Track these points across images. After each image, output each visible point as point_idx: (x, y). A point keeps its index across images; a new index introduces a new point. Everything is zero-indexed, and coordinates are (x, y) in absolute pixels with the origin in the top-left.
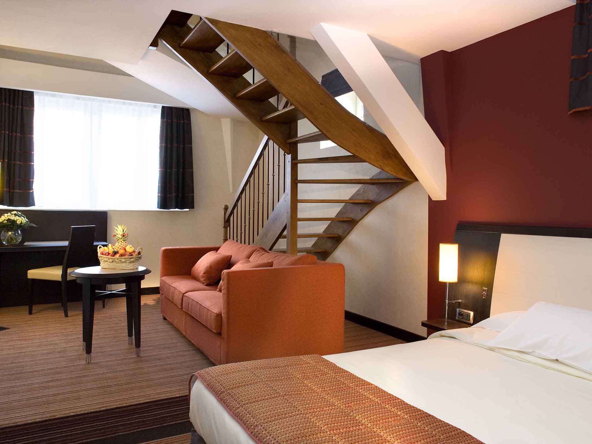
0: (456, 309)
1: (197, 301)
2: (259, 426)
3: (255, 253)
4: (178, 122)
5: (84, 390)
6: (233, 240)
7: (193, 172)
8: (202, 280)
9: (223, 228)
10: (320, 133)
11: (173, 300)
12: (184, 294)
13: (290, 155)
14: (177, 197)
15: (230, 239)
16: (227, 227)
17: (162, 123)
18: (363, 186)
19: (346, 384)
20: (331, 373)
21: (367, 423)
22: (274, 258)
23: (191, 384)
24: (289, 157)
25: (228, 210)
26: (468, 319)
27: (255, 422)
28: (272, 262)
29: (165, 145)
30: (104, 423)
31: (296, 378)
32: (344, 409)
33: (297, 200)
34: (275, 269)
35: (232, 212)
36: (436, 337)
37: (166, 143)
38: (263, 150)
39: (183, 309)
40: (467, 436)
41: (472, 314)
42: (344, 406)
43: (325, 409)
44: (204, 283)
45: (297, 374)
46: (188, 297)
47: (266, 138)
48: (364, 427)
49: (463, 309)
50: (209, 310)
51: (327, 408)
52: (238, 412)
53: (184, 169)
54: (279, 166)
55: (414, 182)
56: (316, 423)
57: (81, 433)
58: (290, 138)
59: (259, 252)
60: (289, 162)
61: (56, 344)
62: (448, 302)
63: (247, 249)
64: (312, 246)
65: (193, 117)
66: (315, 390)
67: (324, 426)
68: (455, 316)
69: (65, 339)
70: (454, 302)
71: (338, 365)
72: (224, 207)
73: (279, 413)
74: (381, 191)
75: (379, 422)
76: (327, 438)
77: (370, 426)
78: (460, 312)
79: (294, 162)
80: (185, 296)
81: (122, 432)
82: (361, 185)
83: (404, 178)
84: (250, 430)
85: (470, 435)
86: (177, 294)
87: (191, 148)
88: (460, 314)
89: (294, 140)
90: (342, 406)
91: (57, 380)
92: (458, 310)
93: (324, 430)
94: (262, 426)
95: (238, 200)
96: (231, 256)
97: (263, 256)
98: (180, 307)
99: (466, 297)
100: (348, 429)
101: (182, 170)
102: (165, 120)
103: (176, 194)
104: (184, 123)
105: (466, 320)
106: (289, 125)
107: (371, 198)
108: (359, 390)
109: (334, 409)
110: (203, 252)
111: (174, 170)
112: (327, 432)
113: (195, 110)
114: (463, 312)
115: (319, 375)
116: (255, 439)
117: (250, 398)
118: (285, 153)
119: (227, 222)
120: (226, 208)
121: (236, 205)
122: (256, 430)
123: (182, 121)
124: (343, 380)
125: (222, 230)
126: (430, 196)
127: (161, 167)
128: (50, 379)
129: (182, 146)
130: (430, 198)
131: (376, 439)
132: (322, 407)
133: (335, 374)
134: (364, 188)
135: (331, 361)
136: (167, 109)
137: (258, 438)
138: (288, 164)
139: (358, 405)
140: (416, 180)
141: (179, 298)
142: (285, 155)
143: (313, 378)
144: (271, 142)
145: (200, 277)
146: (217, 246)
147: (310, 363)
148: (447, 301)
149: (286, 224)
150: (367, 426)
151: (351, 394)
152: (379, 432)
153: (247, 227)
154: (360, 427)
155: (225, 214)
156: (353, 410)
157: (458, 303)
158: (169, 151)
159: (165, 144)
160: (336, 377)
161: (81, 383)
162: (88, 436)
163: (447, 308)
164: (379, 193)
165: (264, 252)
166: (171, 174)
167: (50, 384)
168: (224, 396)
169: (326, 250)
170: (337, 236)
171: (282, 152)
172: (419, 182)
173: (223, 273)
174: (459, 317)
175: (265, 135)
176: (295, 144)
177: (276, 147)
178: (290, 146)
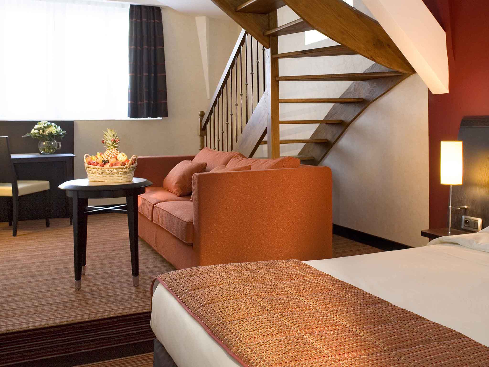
0: (462, 216)
1: (167, 211)
2: (221, 324)
3: (232, 159)
4: (148, 21)
5: (44, 305)
6: (211, 148)
7: (165, 76)
8: (175, 190)
9: (199, 137)
10: (302, 20)
11: (143, 213)
12: (154, 205)
13: (270, 49)
14: (149, 105)
15: (207, 147)
16: (204, 136)
17: (131, 23)
18: (353, 83)
19: (325, 287)
20: (309, 276)
21: (345, 323)
22: (253, 162)
23: (153, 290)
24: (268, 52)
25: (204, 117)
26: (475, 227)
27: (216, 321)
28: (250, 166)
29: (134, 48)
30: (66, 338)
31: (268, 281)
32: (320, 309)
33: (279, 99)
34: (252, 172)
35: (208, 119)
36: (436, 243)
37: (136, 45)
38: (240, 47)
39: (153, 222)
40: (464, 338)
41: (480, 221)
42: (320, 307)
43: (298, 309)
44: (176, 194)
45: (269, 277)
46: (159, 208)
47: (243, 31)
48: (341, 327)
49: (469, 216)
50: (180, 219)
51: (301, 309)
52: (199, 312)
53: (155, 73)
54: (258, 63)
55: (411, 74)
56: (286, 322)
57: (40, 349)
58: (269, 30)
59: (237, 158)
60: (268, 57)
61: (19, 260)
62: (452, 209)
63: (225, 155)
64: (298, 155)
65: (165, 16)
66: (288, 291)
67: (295, 324)
68: (461, 224)
69: (28, 256)
70: (459, 208)
71: (318, 269)
72: (199, 113)
73: (245, 312)
74: (375, 87)
75: (360, 322)
76: (297, 336)
77: (349, 327)
78: (466, 220)
79: (274, 56)
80: (155, 207)
81: (85, 349)
82: (351, 82)
83: (401, 70)
84: (210, 329)
85: (467, 337)
86: (147, 205)
87: (163, 50)
88: (466, 222)
89: (273, 31)
90: (318, 307)
91: (18, 295)
92: (463, 217)
93: (294, 329)
94: (223, 324)
95: (214, 105)
96: (206, 164)
97: (240, 162)
98: (150, 220)
99: (473, 202)
100: (322, 329)
101: (153, 75)
102: (134, 20)
103: (147, 101)
104: (154, 23)
105: (473, 228)
106: (267, 15)
107: (363, 97)
108: (340, 292)
109: (309, 310)
110: (176, 161)
111: (144, 74)
112: (297, 331)
113: (166, 8)
114: (469, 219)
115: (295, 278)
116: (216, 338)
117: (214, 298)
118: (264, 47)
119: (203, 129)
120: (202, 115)
121: (212, 111)
122: (216, 329)
123: (152, 21)
124: (322, 283)
125: (198, 138)
126: (430, 89)
127: (130, 72)
128: (10, 294)
129: (153, 48)
130: (429, 92)
131: (355, 338)
132: (294, 307)
133: (314, 277)
134: (355, 86)
135: (311, 265)
136: (136, 7)
137: (218, 337)
138: (268, 59)
139: (337, 306)
140: (414, 71)
141: (149, 210)
142: (264, 50)
143: (288, 280)
144: (249, 37)
145: (172, 188)
146: (192, 154)
147: (286, 267)
148: (450, 206)
149: (267, 128)
150: (345, 326)
151: (330, 296)
152: (358, 332)
153: (225, 134)
154: (337, 327)
155: (201, 121)
156: (331, 311)
157: (463, 210)
158: (138, 54)
159: (134, 46)
160: (315, 280)
161: (43, 298)
162: (48, 352)
163: (450, 215)
164: (372, 90)
165: (242, 158)
166: (141, 79)
167: (10, 299)
168: (185, 297)
169: (314, 158)
170: (326, 141)
171: (261, 46)
172: (417, 74)
173: (194, 176)
174: (465, 226)
175: (243, 29)
176: (275, 35)
177: (254, 40)
178: (269, 38)
